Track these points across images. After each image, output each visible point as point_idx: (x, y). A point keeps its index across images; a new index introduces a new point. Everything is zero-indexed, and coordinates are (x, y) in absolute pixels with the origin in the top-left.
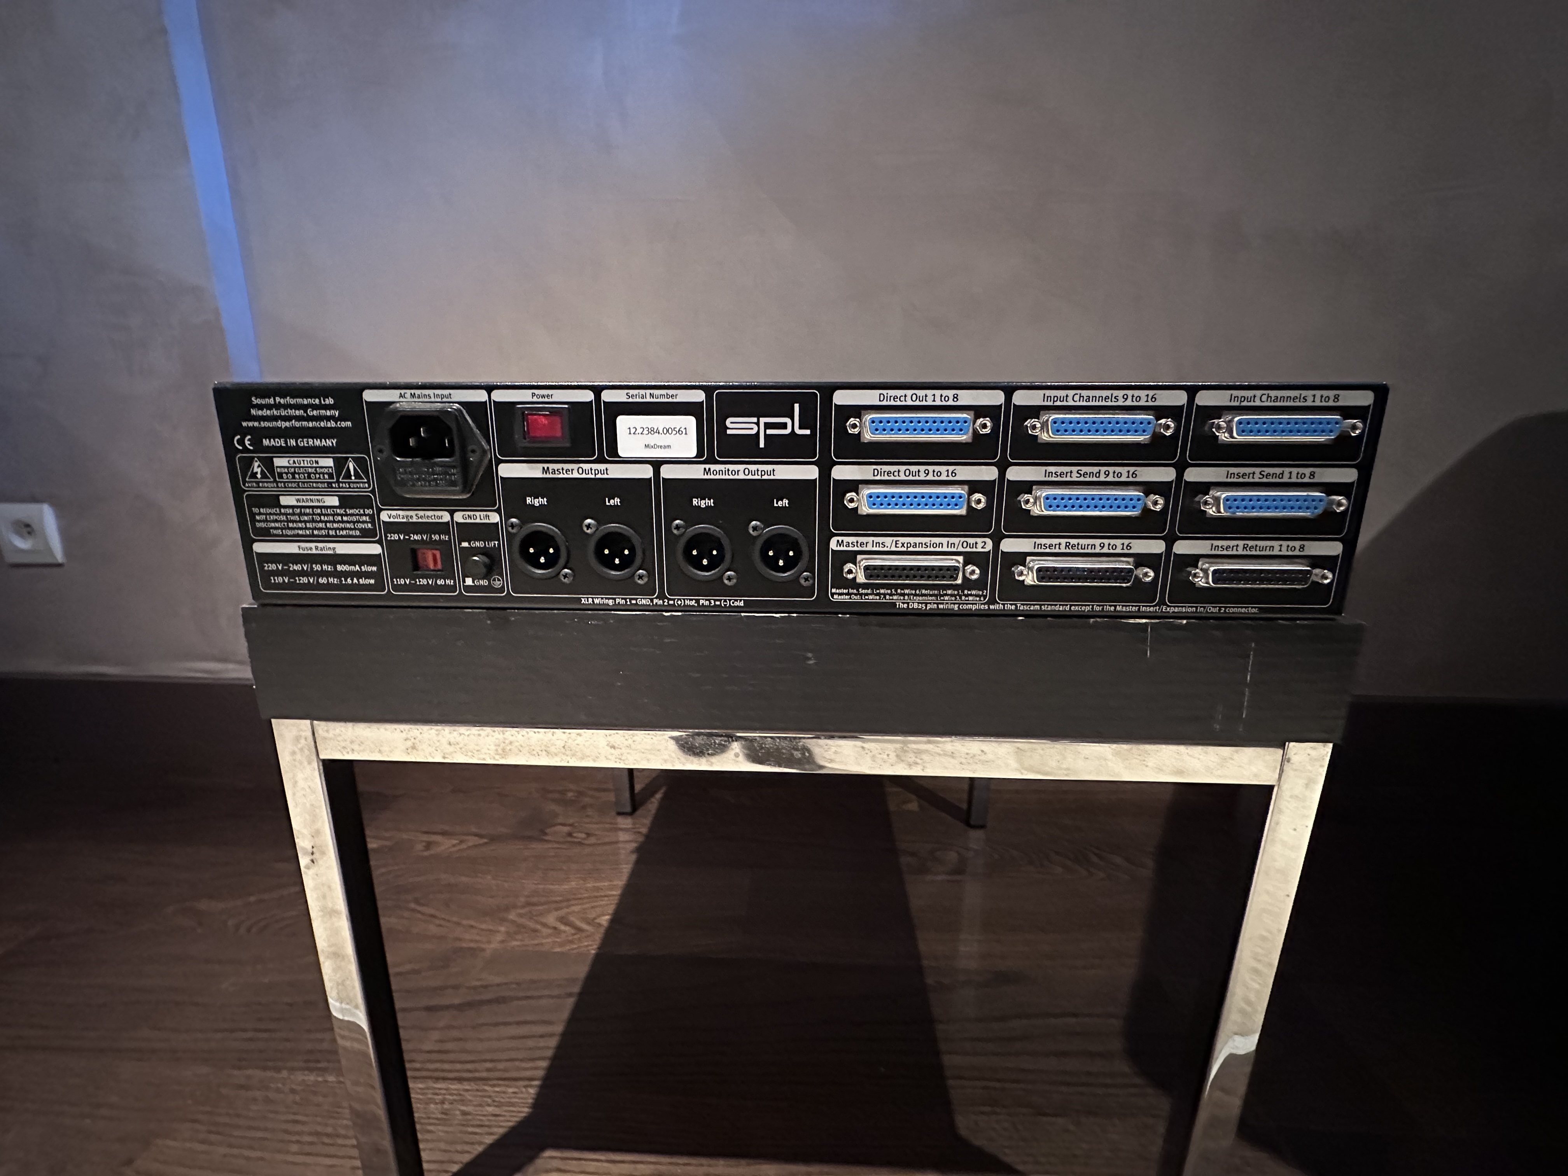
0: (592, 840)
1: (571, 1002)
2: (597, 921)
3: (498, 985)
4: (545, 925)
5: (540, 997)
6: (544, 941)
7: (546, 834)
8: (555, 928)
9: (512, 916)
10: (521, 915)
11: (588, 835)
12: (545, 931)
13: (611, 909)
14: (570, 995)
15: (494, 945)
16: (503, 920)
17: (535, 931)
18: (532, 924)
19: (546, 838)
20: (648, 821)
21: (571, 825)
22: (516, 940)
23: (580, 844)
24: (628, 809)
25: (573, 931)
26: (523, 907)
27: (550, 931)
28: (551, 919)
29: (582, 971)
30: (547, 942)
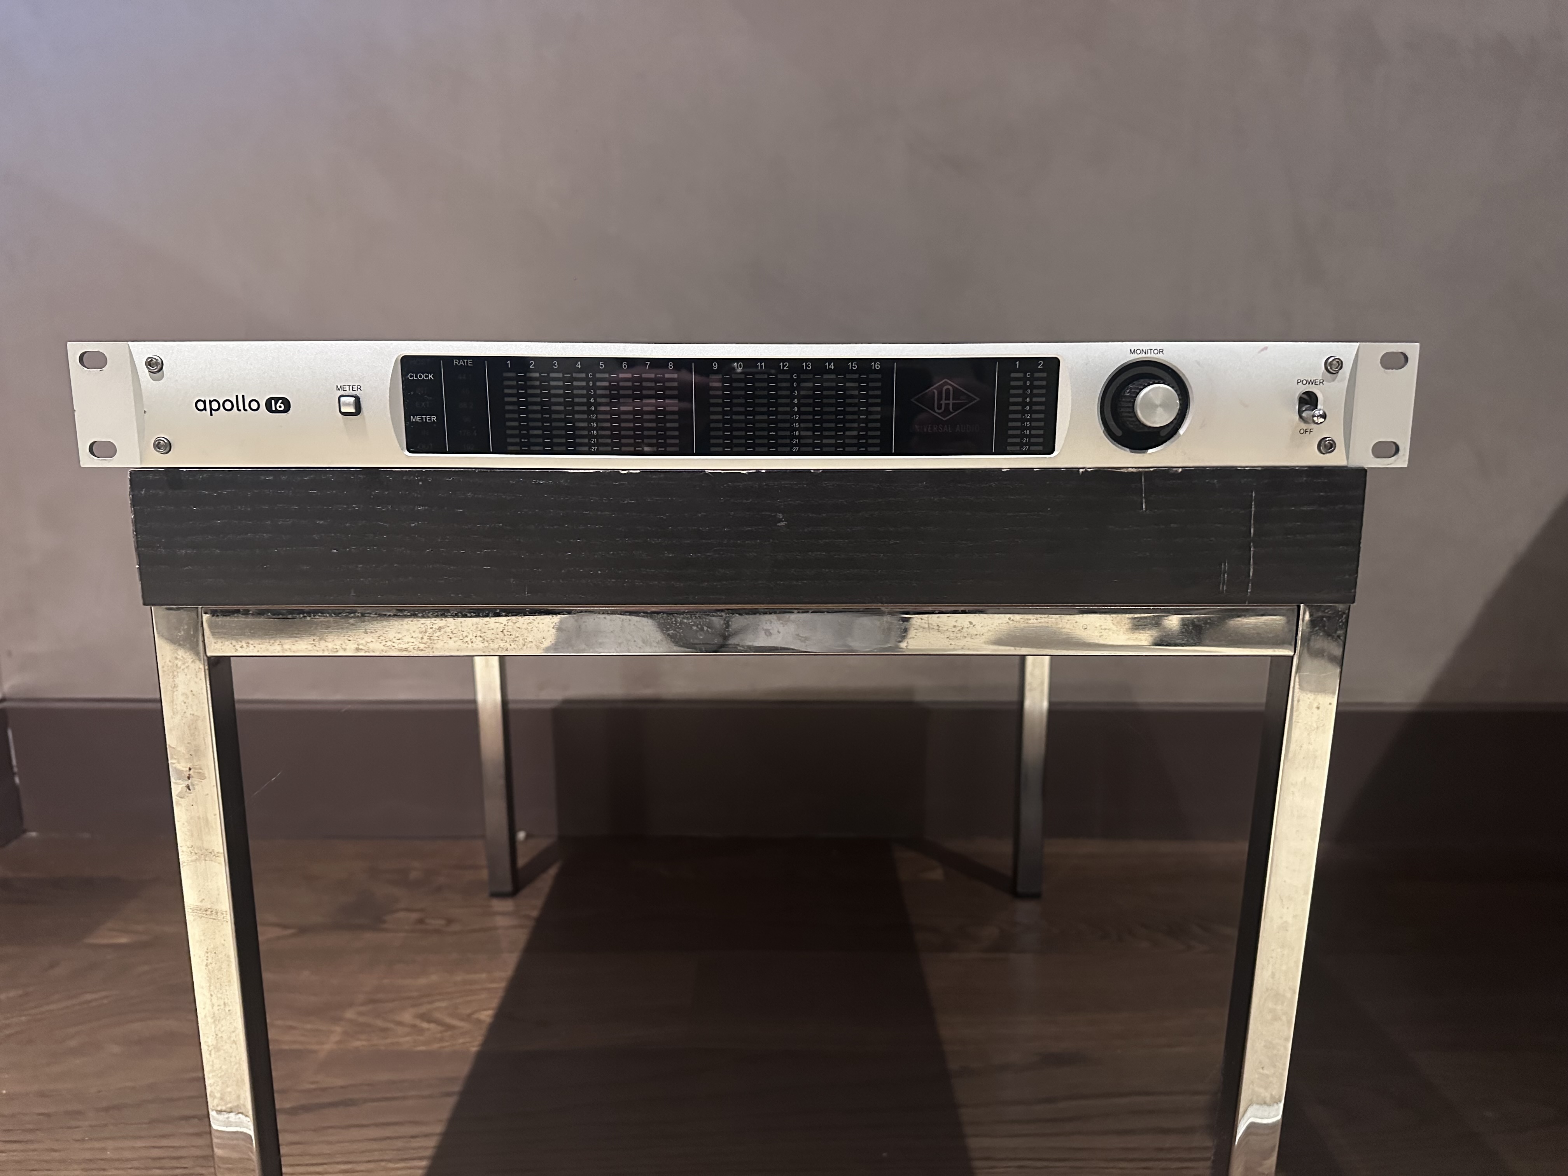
0: (456, 927)
1: (452, 1101)
2: (476, 1016)
3: (342, 1087)
4: (400, 1024)
5: (404, 1098)
6: (402, 1040)
7: (384, 922)
8: (414, 1026)
9: (350, 1014)
10: (361, 1014)
11: (450, 921)
12: (400, 1030)
13: (495, 1003)
14: (448, 1094)
15: (329, 1045)
16: (336, 1020)
17: (384, 1030)
18: (380, 1023)
19: (385, 926)
20: (539, 902)
21: (421, 910)
22: (361, 1040)
23: (437, 931)
24: (508, 888)
25: (440, 1028)
26: (363, 1004)
27: (407, 1030)
28: (407, 1017)
29: (464, 1069)
30: (406, 1041)
